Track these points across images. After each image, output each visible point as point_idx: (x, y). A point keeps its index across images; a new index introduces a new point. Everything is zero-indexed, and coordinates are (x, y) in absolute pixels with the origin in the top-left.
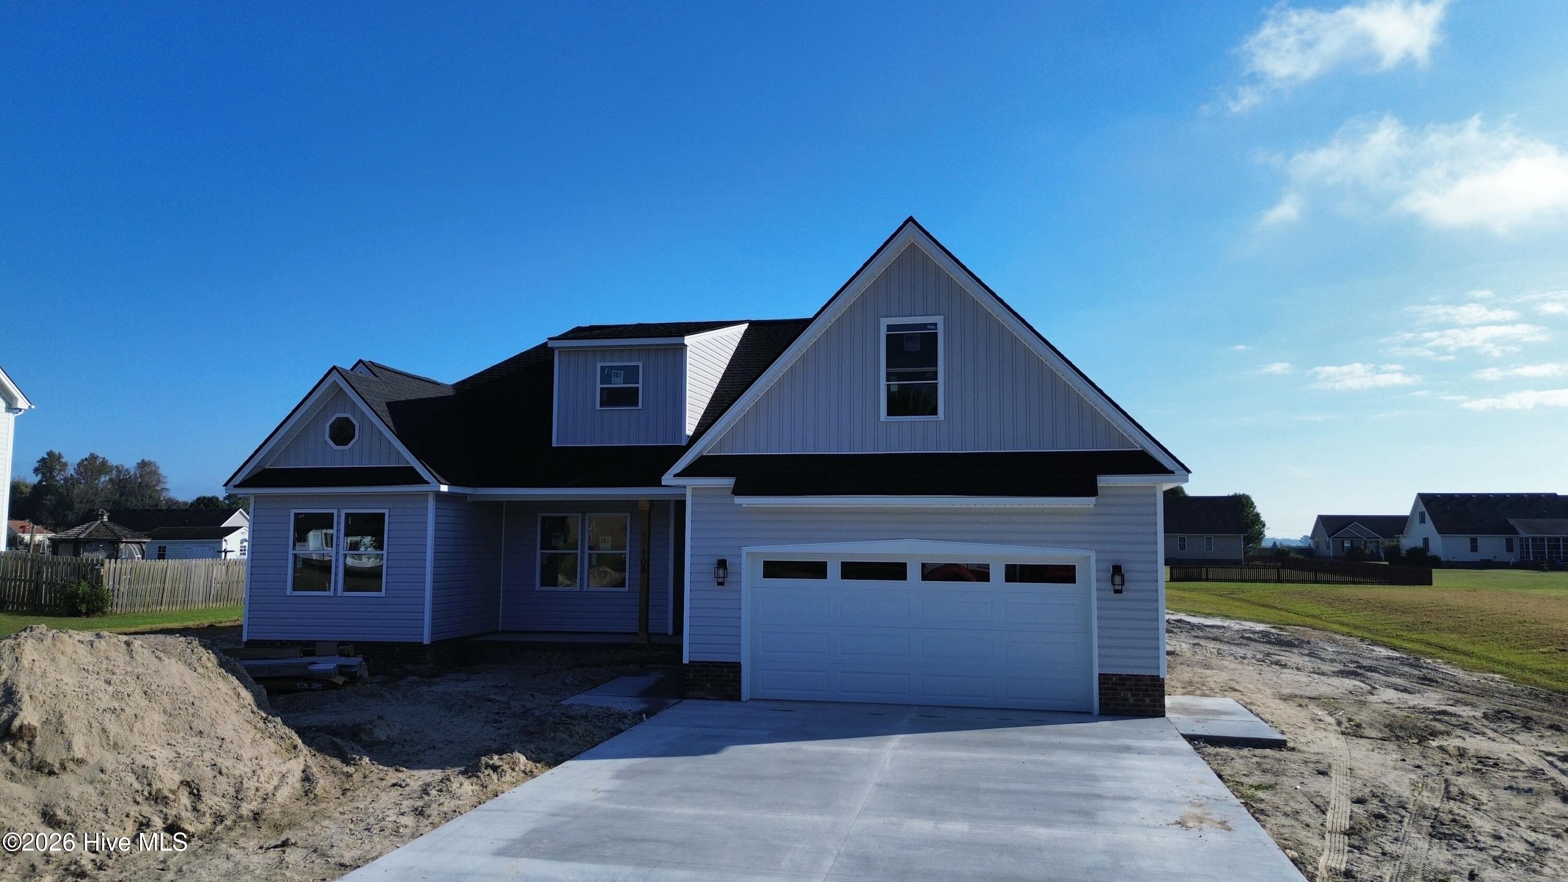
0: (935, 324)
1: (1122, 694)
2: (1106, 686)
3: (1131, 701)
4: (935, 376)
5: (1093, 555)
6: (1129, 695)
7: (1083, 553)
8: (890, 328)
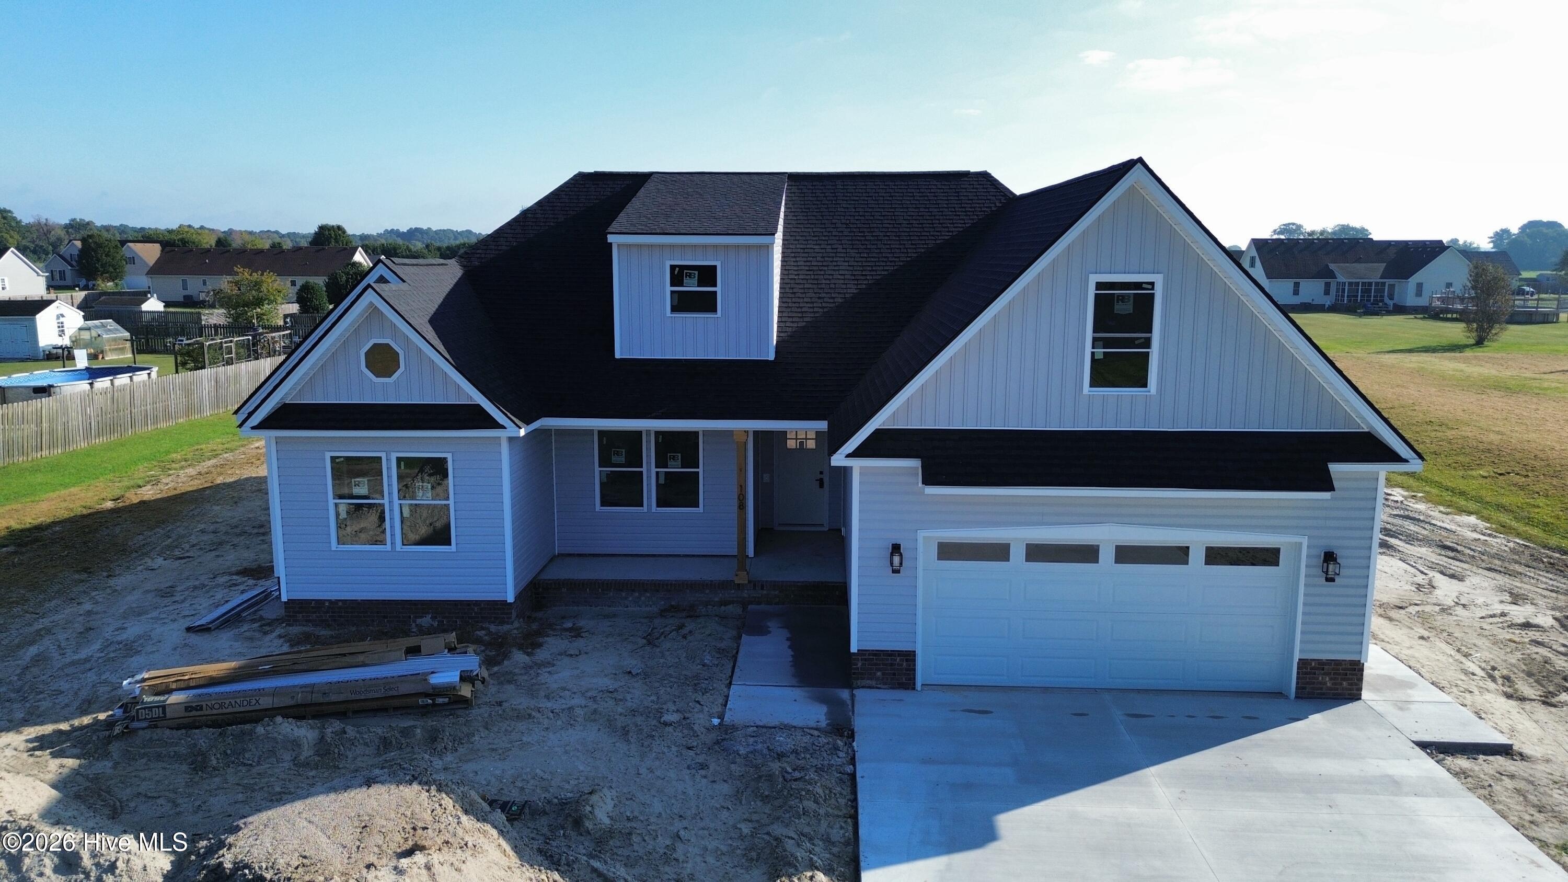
0: (1152, 284)
1: (1320, 678)
2: (1304, 670)
3: (1328, 685)
4: (1147, 343)
5: (1305, 541)
6: (1327, 679)
7: (1297, 539)
8: (1099, 286)
